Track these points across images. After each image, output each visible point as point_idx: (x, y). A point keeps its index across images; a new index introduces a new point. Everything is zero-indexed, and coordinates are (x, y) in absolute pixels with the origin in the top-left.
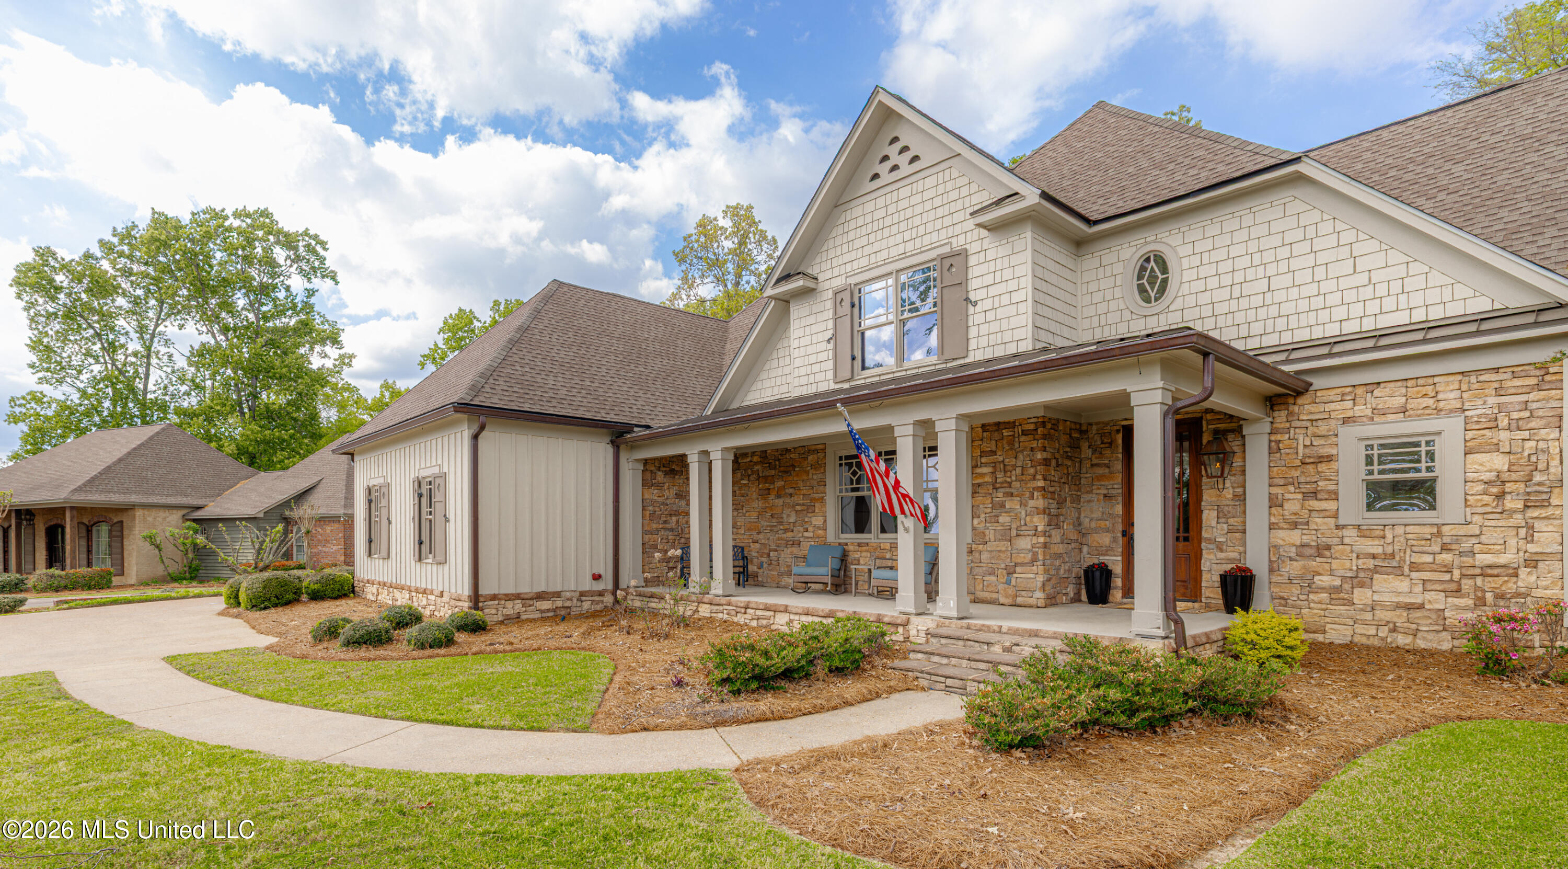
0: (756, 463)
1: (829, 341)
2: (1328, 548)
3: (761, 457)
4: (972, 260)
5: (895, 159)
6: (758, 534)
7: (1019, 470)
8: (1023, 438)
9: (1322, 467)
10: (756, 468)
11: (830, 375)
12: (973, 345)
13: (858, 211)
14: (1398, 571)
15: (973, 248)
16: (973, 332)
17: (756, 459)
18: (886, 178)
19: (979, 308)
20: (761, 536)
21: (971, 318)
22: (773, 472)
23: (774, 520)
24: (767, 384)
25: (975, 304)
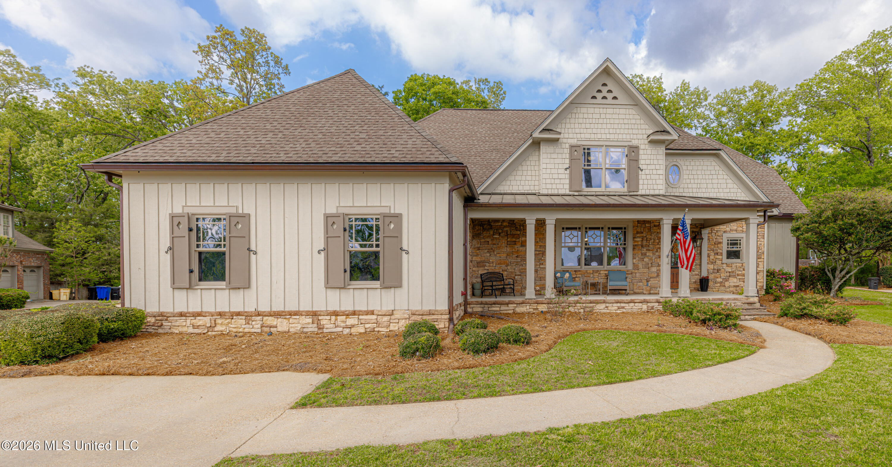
0: (505, 227)
1: (566, 169)
2: (720, 270)
3: (509, 223)
4: (641, 152)
5: (604, 93)
6: (507, 266)
7: (652, 240)
8: (654, 228)
9: (719, 245)
10: (505, 229)
11: (567, 186)
12: (641, 187)
13: (584, 110)
14: (734, 277)
15: (642, 147)
16: (641, 182)
17: (505, 224)
18: (599, 100)
19: (643, 172)
20: (509, 268)
21: (640, 176)
22: (519, 232)
23: (519, 259)
24: (513, 183)
25: (642, 170)
